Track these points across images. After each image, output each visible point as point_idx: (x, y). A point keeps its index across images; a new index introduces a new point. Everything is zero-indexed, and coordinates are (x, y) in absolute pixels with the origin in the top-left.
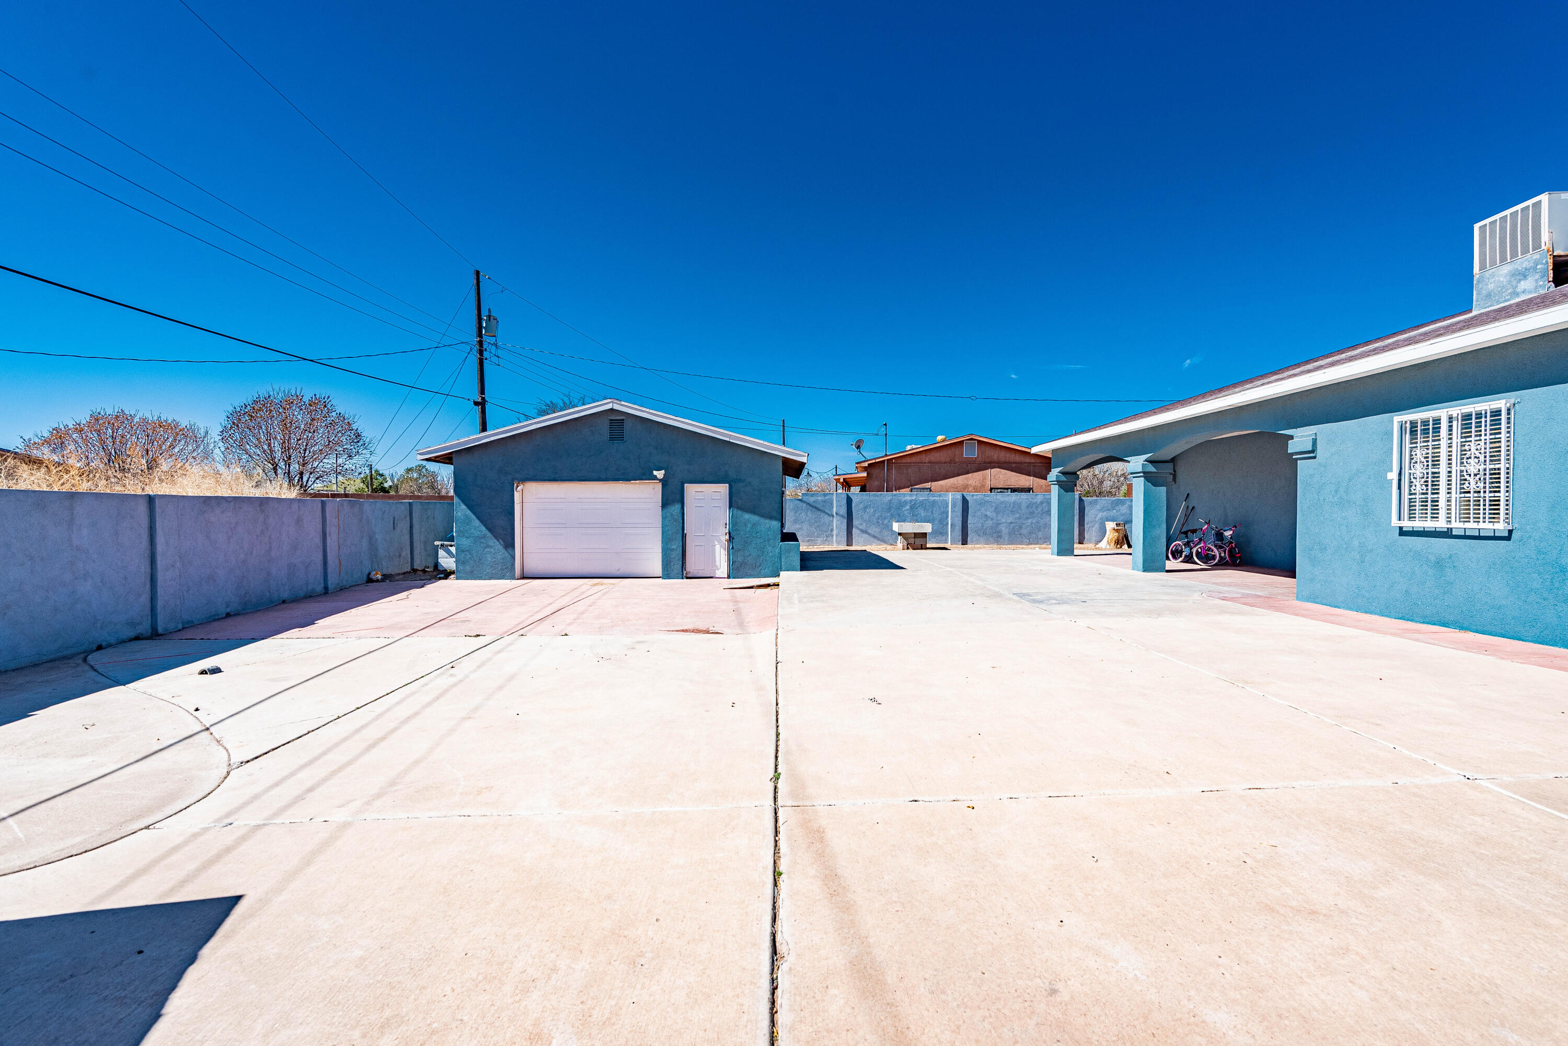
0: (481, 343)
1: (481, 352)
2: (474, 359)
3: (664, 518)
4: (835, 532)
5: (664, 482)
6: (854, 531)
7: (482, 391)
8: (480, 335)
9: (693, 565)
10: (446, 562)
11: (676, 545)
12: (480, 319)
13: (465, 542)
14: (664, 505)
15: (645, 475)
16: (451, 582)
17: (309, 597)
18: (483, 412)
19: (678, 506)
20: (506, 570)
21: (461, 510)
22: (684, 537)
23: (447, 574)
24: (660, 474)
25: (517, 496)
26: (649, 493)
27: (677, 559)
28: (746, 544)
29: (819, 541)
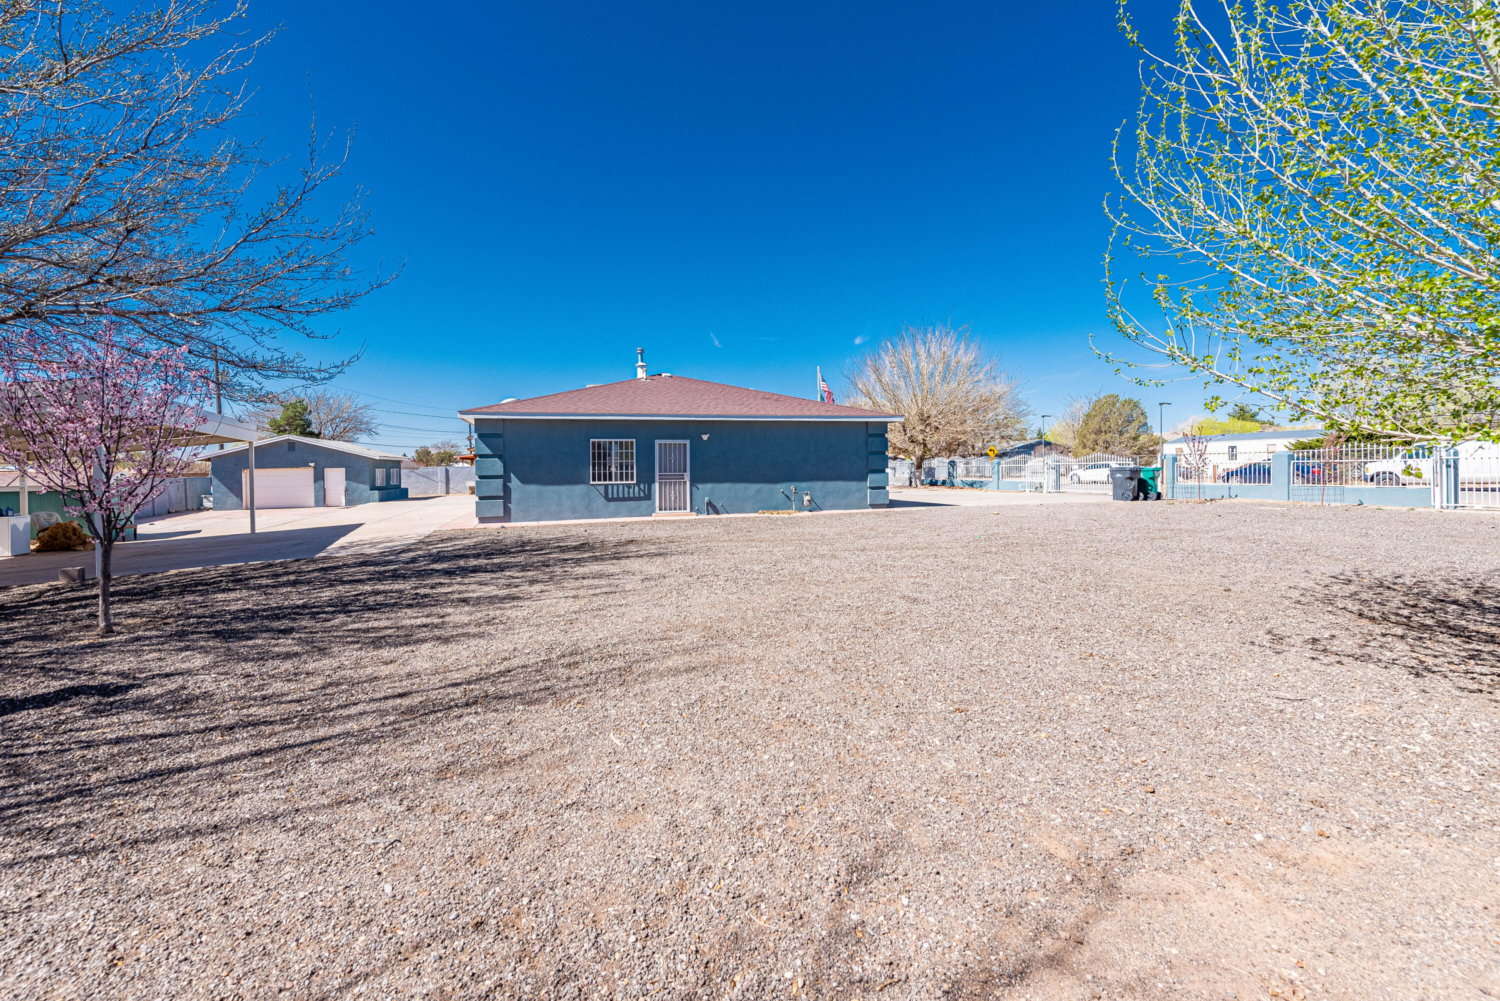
3: (315, 482)
4: (439, 486)
5: (315, 467)
6: (451, 486)
9: (328, 501)
10: (207, 503)
11: (321, 492)
13: (217, 495)
14: (315, 477)
15: (306, 465)
16: (210, 512)
17: (148, 517)
19: (321, 476)
20: (236, 506)
21: (215, 481)
22: (324, 490)
23: (208, 509)
24: (312, 465)
25: (243, 475)
26: (307, 473)
27: (321, 500)
28: (353, 492)
29: (431, 492)
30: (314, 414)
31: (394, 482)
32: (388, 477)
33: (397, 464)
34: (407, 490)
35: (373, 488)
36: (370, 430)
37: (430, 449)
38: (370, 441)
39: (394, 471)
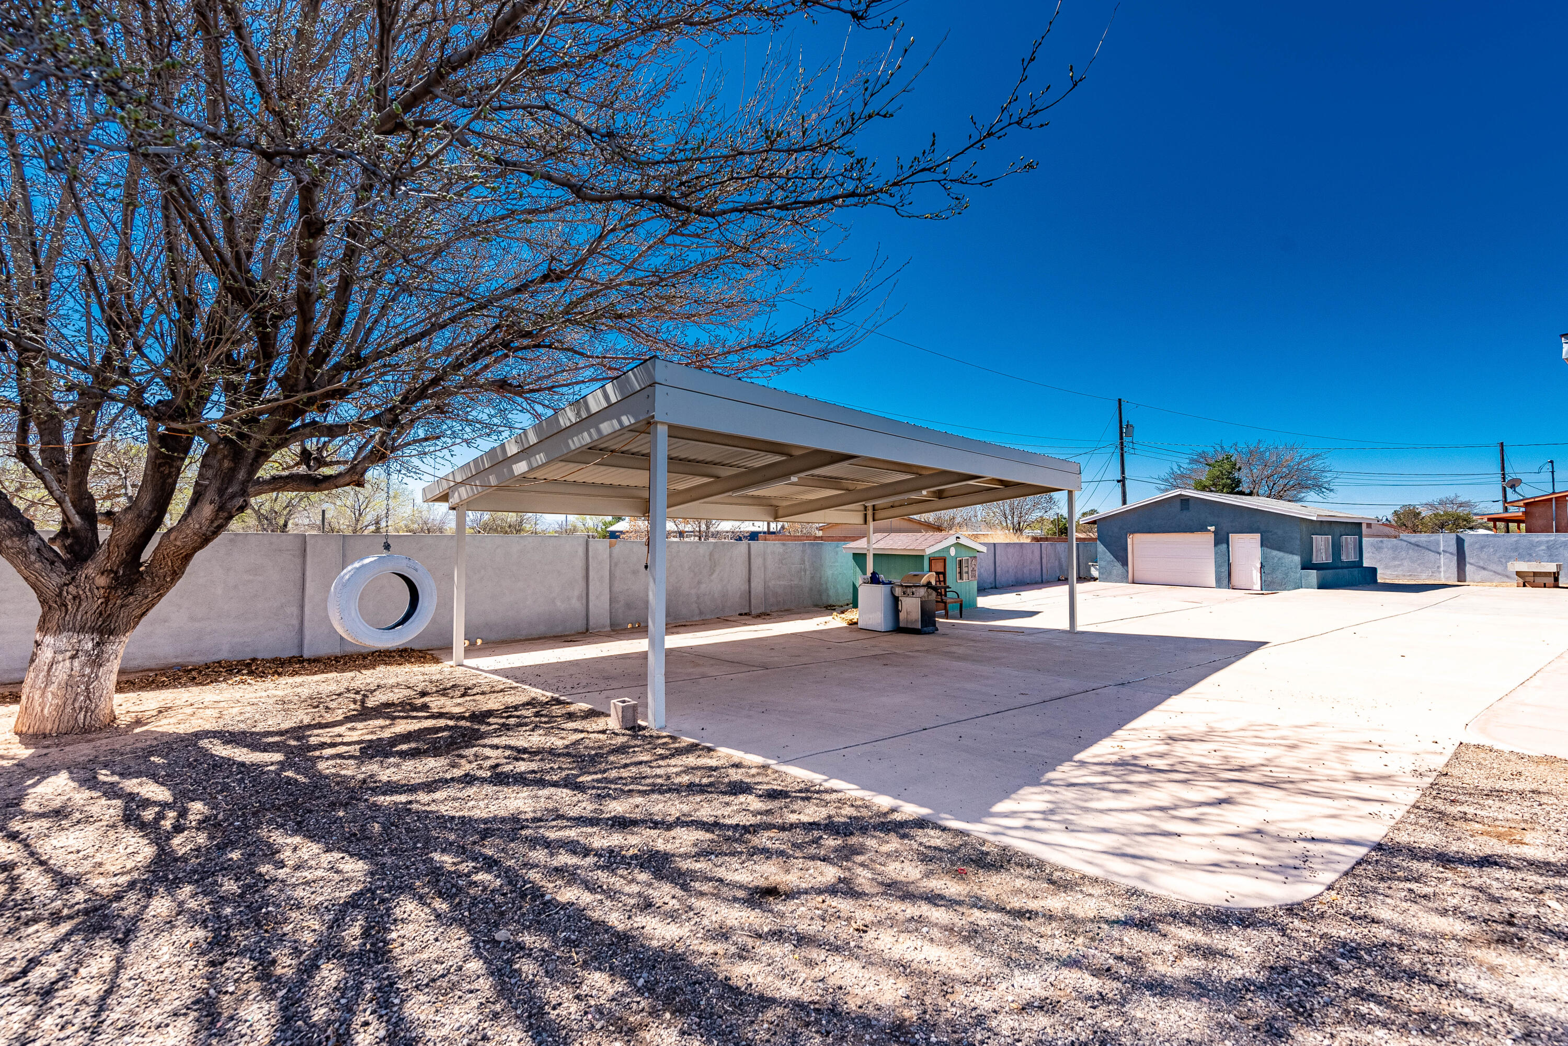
0: (1122, 443)
1: (1122, 449)
2: (1118, 451)
3: (1216, 553)
4: (1442, 569)
5: (1215, 533)
6: (1468, 568)
7: (1123, 472)
8: (1121, 438)
9: (1235, 580)
10: (1095, 573)
11: (1225, 569)
12: (1121, 428)
13: (1103, 563)
14: (1216, 544)
15: (1203, 529)
16: (1097, 583)
17: (1036, 583)
18: (1124, 485)
19: (1225, 546)
20: (1124, 579)
21: (1101, 547)
22: (1229, 565)
23: (1095, 579)
24: (1212, 528)
25: (1129, 541)
26: (1206, 540)
27: (1226, 578)
28: (1274, 570)
29: (1424, 576)
30: (1245, 471)
31: (1348, 556)
32: (1337, 549)
33: (1355, 528)
34: (1374, 570)
35: (1307, 565)
36: (1320, 487)
37: (1420, 509)
38: (1319, 499)
39: (1349, 540)
